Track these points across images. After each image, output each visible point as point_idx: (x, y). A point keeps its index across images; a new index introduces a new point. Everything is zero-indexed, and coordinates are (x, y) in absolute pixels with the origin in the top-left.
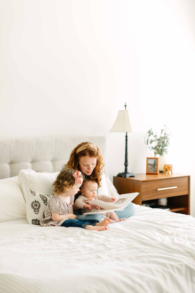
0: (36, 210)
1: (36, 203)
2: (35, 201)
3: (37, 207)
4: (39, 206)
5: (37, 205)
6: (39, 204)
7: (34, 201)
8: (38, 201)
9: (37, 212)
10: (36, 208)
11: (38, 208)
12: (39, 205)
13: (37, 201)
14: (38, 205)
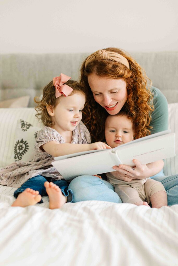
0: (18, 155)
1: (21, 144)
2: (22, 140)
3: (21, 151)
4: (25, 151)
5: (22, 147)
6: (26, 146)
7: (20, 140)
8: (26, 142)
9: (17, 159)
10: (19, 153)
11: (22, 153)
12: (26, 148)
13: (24, 140)
14: (24, 149)
